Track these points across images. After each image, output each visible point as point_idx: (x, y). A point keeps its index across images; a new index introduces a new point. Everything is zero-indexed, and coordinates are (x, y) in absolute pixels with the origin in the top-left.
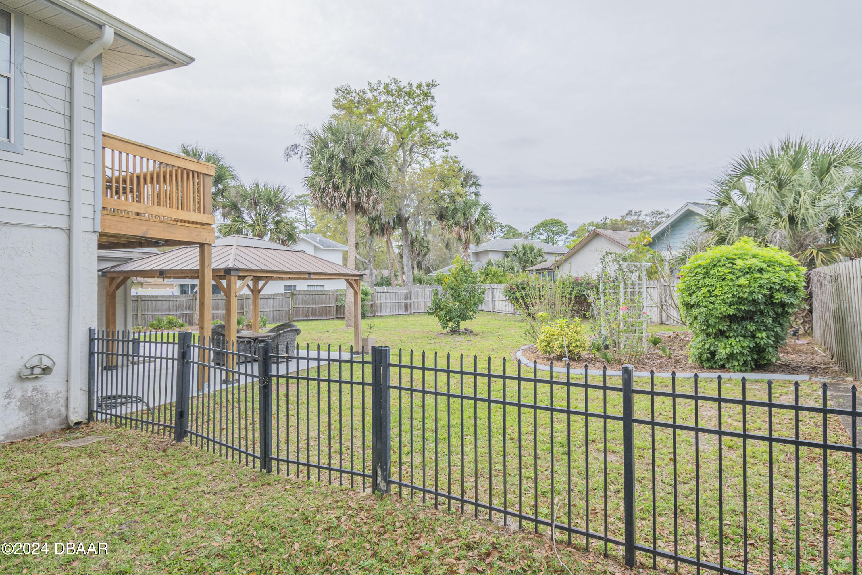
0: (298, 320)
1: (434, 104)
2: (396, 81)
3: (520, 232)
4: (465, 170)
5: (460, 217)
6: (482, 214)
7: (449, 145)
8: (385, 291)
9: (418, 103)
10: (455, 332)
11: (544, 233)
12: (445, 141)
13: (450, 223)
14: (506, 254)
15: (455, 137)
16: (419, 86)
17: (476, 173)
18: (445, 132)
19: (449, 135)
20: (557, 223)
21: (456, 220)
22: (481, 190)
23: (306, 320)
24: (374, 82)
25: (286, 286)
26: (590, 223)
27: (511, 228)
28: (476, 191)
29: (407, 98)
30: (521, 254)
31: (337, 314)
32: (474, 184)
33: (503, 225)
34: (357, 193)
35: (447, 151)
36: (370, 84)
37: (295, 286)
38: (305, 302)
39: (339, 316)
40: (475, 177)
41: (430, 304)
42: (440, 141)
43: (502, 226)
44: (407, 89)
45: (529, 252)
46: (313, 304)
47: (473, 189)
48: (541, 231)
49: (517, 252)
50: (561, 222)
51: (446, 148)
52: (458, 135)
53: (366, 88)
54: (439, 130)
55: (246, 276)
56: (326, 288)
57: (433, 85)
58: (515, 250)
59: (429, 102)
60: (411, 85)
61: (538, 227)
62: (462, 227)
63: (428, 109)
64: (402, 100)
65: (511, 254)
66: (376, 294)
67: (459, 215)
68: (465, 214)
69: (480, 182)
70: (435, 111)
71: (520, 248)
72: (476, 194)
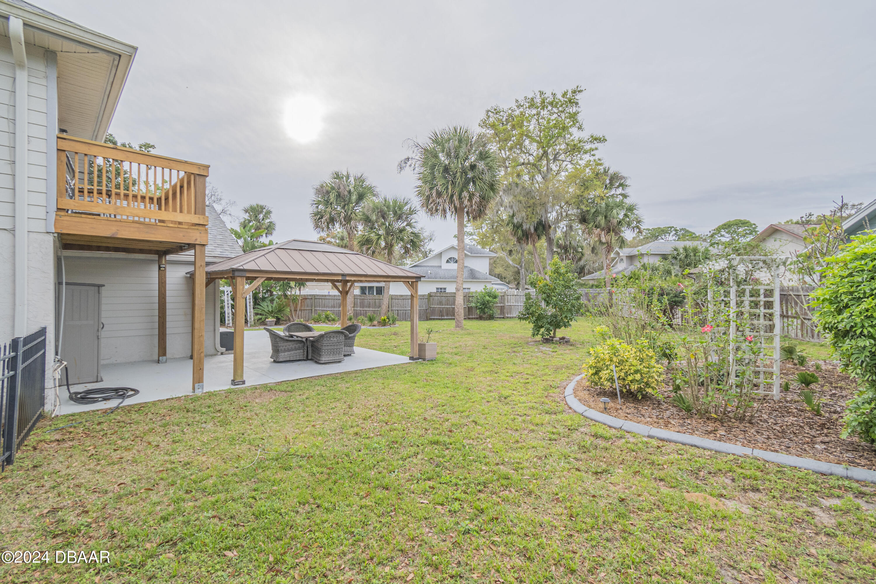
0: (434, 319)
1: (579, 110)
2: (541, 93)
3: (697, 235)
4: (611, 172)
5: (601, 219)
6: (626, 215)
7: (596, 149)
8: (516, 294)
9: (562, 112)
10: (547, 341)
11: (727, 235)
12: (593, 146)
13: (590, 226)
14: (664, 257)
15: (601, 140)
16: (564, 95)
17: (623, 173)
18: (592, 137)
19: (596, 139)
20: (744, 223)
21: (597, 223)
22: (628, 191)
23: (442, 319)
24: (521, 99)
25: (437, 289)
26: (788, 222)
27: (687, 231)
28: (623, 192)
29: (550, 108)
30: (682, 256)
31: (469, 315)
32: (621, 185)
33: (678, 229)
34: (460, 198)
35: (593, 155)
36: (517, 101)
37: (445, 289)
38: (441, 303)
39: (471, 317)
40: (622, 178)
41: (522, 309)
42: (588, 147)
43: (676, 230)
44: (550, 99)
45: (692, 254)
46: (448, 305)
47: (620, 191)
48: (723, 233)
49: (678, 255)
50: (748, 222)
51: (592, 153)
52: (606, 138)
53: (514, 106)
54: (585, 135)
55: (258, 277)
56: (472, 290)
57: (579, 91)
58: (675, 253)
59: (574, 109)
60: (554, 95)
61: (718, 230)
62: (603, 230)
63: (573, 117)
64: (545, 112)
65: (670, 257)
66: (506, 297)
67: (599, 218)
68: (606, 217)
69: (628, 182)
70: (580, 117)
71: (681, 251)
72: (625, 196)
